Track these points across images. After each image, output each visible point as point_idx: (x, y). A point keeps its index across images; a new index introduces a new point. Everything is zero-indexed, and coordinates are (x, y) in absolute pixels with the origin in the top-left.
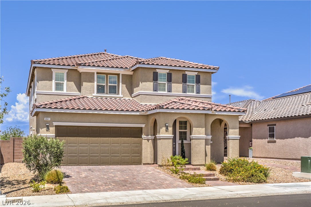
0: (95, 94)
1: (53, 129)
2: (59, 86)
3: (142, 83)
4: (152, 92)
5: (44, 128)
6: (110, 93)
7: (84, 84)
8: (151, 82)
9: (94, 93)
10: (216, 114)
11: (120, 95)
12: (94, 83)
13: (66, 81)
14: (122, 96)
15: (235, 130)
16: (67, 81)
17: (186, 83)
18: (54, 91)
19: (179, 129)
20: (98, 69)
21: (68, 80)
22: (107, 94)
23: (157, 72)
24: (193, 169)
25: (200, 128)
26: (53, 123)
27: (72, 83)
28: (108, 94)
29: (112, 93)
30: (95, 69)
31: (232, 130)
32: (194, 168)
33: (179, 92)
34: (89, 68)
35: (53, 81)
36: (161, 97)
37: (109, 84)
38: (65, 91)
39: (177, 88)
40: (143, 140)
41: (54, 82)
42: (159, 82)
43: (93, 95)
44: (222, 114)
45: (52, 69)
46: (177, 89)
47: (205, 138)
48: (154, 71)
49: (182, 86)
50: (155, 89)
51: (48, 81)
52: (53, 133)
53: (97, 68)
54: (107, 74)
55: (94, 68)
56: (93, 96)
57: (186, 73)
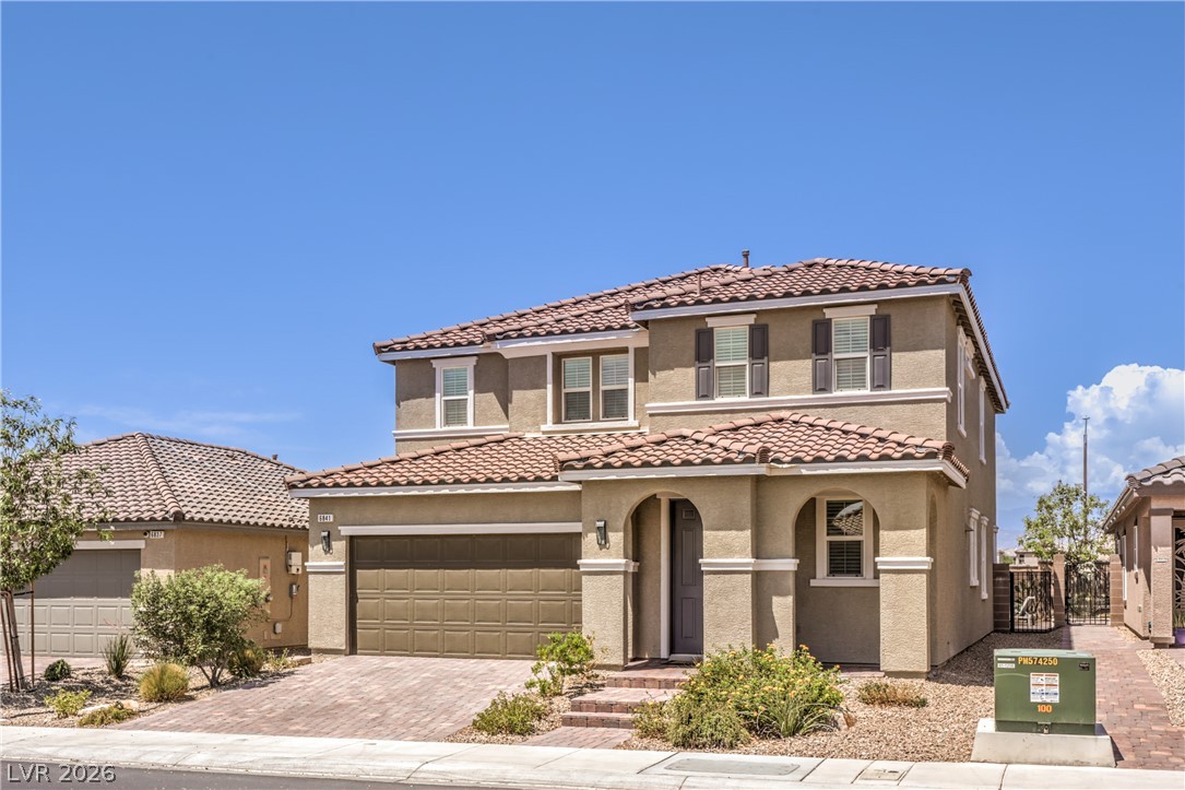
0: (549, 426)
1: (340, 547)
2: (454, 412)
3: (654, 374)
4: (692, 403)
5: (318, 543)
6: (605, 415)
7: (517, 395)
8: (690, 367)
9: (545, 422)
10: (804, 472)
11: (632, 422)
12: (546, 388)
13: (471, 392)
14: (636, 424)
15: (907, 532)
16: (475, 393)
17: (826, 353)
18: (439, 427)
19: (828, 534)
20: (550, 343)
21: (479, 389)
22: (596, 419)
23: (712, 329)
24: (663, 684)
25: (731, 530)
26: (339, 528)
27: (491, 397)
28: (599, 421)
29: (612, 415)
30: (525, 344)
31: (891, 533)
32: (665, 680)
33: (798, 393)
34: (524, 344)
35: (438, 395)
36: (728, 415)
37: (602, 388)
38: (470, 426)
39: (791, 378)
40: (584, 578)
41: (439, 400)
42: (717, 364)
43: (544, 428)
44: (831, 471)
45: (432, 361)
46: (790, 381)
47: (750, 569)
48: (698, 327)
49: (810, 366)
50: (704, 391)
51: (424, 399)
52: (339, 559)
53: (547, 340)
54: (595, 354)
55: (538, 343)
56: (544, 433)
57: (827, 317)
